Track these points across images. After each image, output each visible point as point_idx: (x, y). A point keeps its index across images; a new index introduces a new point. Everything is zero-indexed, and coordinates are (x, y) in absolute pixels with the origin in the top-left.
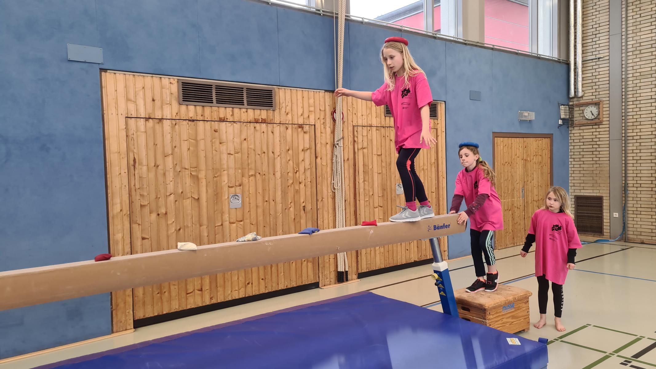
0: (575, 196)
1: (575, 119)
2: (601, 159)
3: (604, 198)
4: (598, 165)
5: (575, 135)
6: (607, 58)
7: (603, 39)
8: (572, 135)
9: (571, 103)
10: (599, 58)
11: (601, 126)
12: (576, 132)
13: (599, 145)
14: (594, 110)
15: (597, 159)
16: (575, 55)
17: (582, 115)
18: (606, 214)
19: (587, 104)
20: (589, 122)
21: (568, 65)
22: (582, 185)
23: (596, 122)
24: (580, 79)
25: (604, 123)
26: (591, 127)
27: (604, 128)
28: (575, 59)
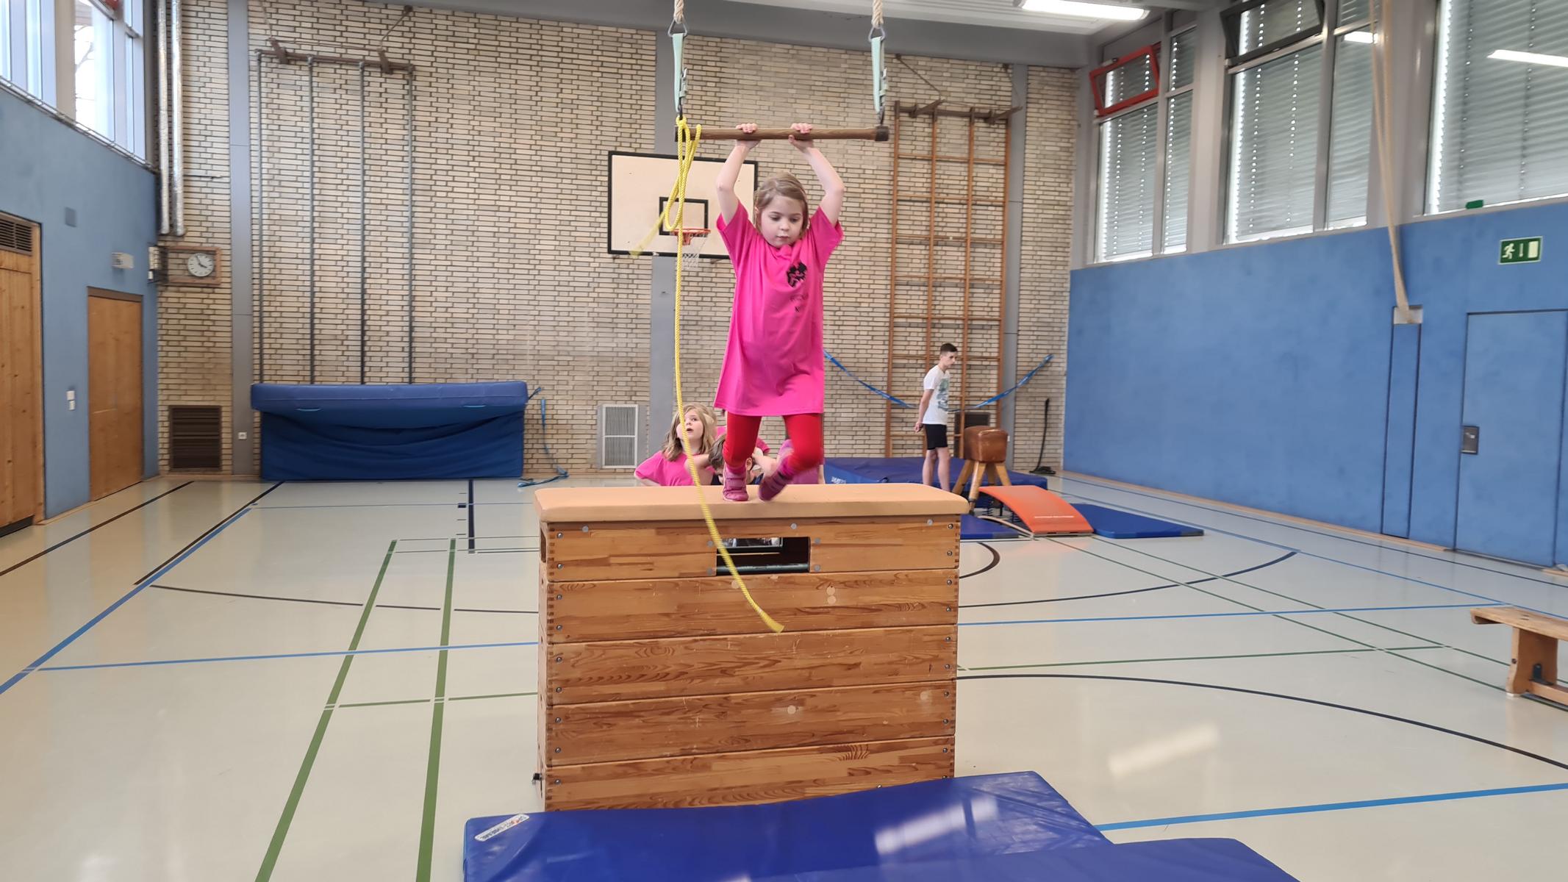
0: (170, 406)
1: (170, 273)
2: (218, 345)
3: (223, 409)
4: (211, 355)
5: (170, 300)
6: (227, 180)
7: (219, 148)
8: (163, 300)
9: (161, 244)
10: (213, 178)
11: (217, 290)
12: (171, 294)
13: (214, 321)
14: (205, 260)
15: (211, 344)
16: (171, 161)
17: (182, 267)
18: (226, 436)
19: (193, 251)
20: (198, 281)
21: (157, 176)
22: (183, 387)
23: (208, 284)
24: (179, 205)
25: (223, 285)
26: (199, 290)
27: (221, 294)
28: (171, 167)
